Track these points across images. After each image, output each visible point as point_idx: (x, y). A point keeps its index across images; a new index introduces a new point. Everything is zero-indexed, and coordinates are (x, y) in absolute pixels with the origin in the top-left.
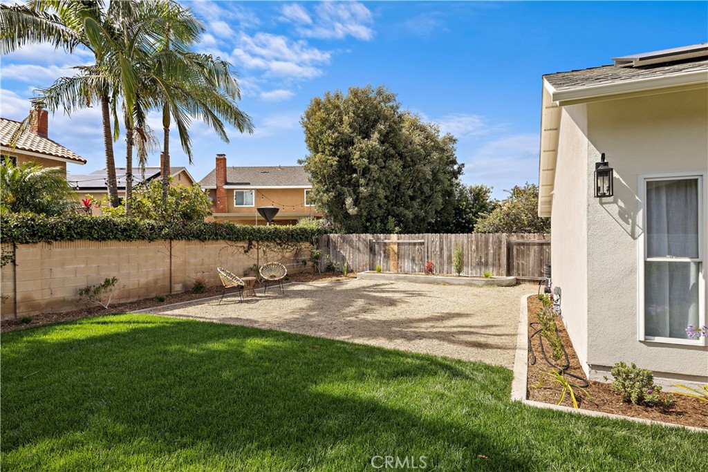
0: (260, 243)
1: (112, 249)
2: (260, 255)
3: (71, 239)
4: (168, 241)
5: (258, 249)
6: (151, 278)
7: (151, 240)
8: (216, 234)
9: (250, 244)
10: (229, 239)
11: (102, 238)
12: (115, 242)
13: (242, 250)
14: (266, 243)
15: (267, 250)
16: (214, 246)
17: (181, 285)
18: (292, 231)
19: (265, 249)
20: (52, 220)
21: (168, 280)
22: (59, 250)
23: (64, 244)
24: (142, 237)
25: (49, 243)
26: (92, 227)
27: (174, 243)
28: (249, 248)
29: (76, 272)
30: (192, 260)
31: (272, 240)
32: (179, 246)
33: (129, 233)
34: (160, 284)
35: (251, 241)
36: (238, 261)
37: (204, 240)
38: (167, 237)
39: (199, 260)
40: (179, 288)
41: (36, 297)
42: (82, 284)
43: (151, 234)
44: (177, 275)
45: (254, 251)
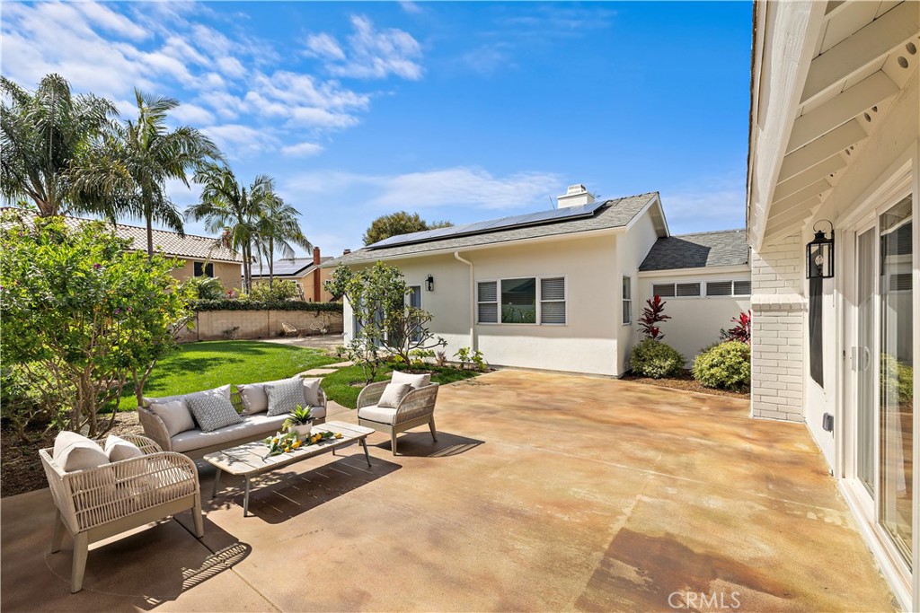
1: (239, 314)
2: (326, 319)
4: (267, 311)
5: (324, 315)
6: (258, 328)
7: (257, 310)
8: (294, 307)
10: (303, 310)
11: (232, 309)
12: (240, 311)
13: (313, 316)
14: (330, 312)
19: (329, 316)
21: (267, 330)
22: (215, 314)
23: (218, 311)
24: (252, 309)
25: (211, 311)
27: (270, 312)
28: (318, 314)
29: (222, 324)
30: (281, 321)
31: (334, 310)
32: (273, 313)
33: (246, 307)
34: (263, 331)
35: (319, 311)
36: (311, 322)
37: (287, 310)
38: (265, 309)
39: (285, 320)
40: (273, 333)
41: (207, 333)
42: (225, 329)
43: (258, 308)
44: (272, 328)
45: (321, 317)
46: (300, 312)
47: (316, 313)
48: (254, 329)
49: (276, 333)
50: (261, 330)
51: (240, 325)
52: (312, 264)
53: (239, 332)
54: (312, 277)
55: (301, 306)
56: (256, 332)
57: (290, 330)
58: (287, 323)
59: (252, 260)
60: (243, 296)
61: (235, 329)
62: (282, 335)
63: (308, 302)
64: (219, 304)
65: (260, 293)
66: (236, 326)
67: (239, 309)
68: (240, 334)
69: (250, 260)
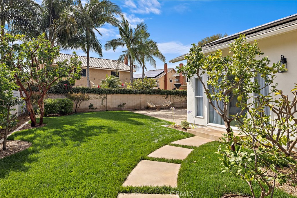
0: (171, 95)
1: (126, 96)
2: (171, 100)
3: (117, 94)
4: (140, 94)
5: (170, 97)
6: (135, 104)
7: (135, 94)
8: (154, 93)
9: (167, 96)
10: (159, 94)
11: (123, 93)
12: (126, 94)
13: (164, 98)
14: (173, 96)
15: (174, 98)
16: (154, 96)
17: (144, 107)
18: (184, 92)
19: (173, 98)
20: (113, 89)
21: (140, 105)
22: (115, 96)
23: (116, 95)
24: (133, 93)
25: (113, 94)
26: (121, 91)
27: (142, 95)
28: (167, 97)
29: (118, 101)
30: (147, 100)
31: (175, 95)
32: (143, 96)
33: (129, 92)
34: (138, 106)
35: (167, 95)
36: (163, 101)
37: (150, 94)
38: (139, 93)
39: (149, 100)
40: (143, 107)
41: (110, 106)
42: (119, 104)
43: (135, 93)
44: (143, 104)
45: (169, 98)
46: (157, 96)
47: (166, 96)
48: (133, 105)
49: (145, 107)
50: (137, 105)
51: (126, 102)
52: (164, 72)
53: (126, 106)
54: (163, 79)
55: (159, 92)
56: (134, 106)
57: (151, 106)
58: (150, 102)
59: (133, 67)
60: (129, 87)
61: (124, 104)
62: (148, 108)
63: (161, 90)
64: (116, 91)
65: (137, 85)
66: (124, 102)
67: (126, 93)
68: (126, 107)
69: (132, 67)
